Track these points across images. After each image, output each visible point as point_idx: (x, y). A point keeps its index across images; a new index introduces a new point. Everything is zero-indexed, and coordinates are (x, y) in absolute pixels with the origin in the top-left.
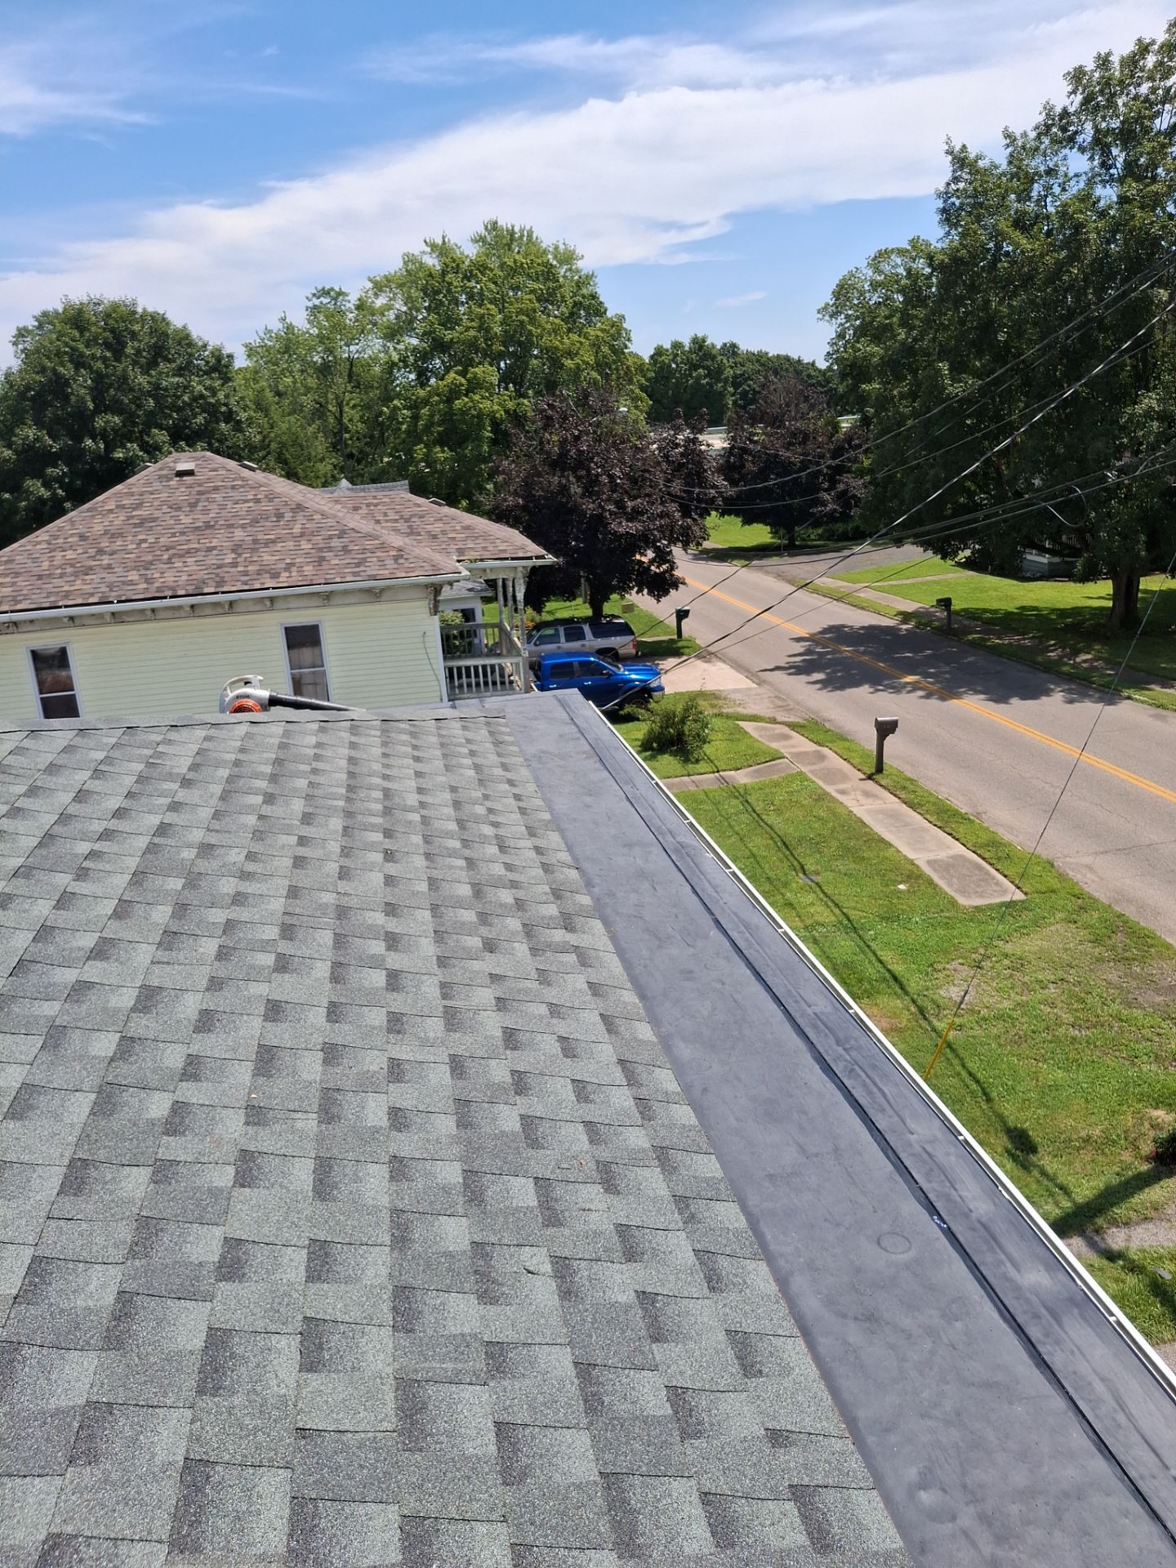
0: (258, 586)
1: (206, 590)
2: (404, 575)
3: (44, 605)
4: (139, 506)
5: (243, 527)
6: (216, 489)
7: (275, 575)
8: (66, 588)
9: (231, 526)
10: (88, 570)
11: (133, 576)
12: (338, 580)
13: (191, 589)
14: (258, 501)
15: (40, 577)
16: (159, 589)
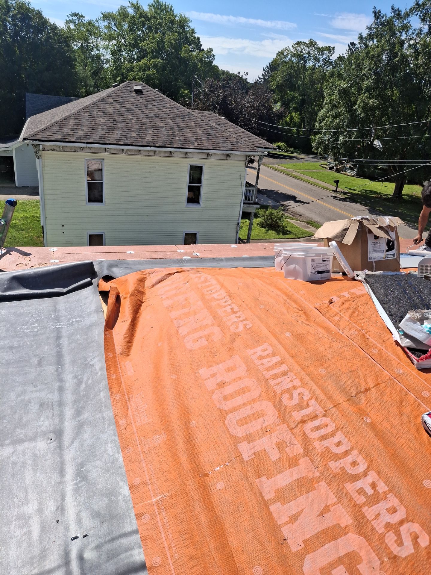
0: (187, 147)
1: (167, 146)
2: (242, 150)
3: (101, 142)
4: (123, 102)
5: (170, 119)
6: (153, 100)
7: (193, 143)
8: (107, 136)
9: (166, 118)
10: (113, 129)
11: (134, 134)
12: (218, 149)
13: (161, 144)
14: (172, 108)
15: (93, 129)
16: (147, 142)
